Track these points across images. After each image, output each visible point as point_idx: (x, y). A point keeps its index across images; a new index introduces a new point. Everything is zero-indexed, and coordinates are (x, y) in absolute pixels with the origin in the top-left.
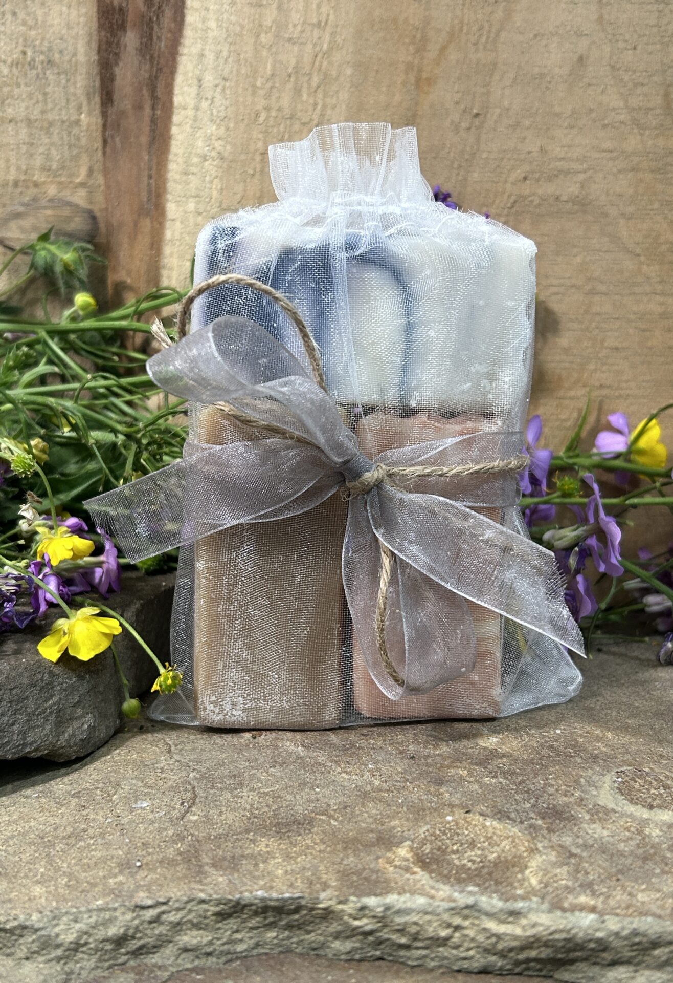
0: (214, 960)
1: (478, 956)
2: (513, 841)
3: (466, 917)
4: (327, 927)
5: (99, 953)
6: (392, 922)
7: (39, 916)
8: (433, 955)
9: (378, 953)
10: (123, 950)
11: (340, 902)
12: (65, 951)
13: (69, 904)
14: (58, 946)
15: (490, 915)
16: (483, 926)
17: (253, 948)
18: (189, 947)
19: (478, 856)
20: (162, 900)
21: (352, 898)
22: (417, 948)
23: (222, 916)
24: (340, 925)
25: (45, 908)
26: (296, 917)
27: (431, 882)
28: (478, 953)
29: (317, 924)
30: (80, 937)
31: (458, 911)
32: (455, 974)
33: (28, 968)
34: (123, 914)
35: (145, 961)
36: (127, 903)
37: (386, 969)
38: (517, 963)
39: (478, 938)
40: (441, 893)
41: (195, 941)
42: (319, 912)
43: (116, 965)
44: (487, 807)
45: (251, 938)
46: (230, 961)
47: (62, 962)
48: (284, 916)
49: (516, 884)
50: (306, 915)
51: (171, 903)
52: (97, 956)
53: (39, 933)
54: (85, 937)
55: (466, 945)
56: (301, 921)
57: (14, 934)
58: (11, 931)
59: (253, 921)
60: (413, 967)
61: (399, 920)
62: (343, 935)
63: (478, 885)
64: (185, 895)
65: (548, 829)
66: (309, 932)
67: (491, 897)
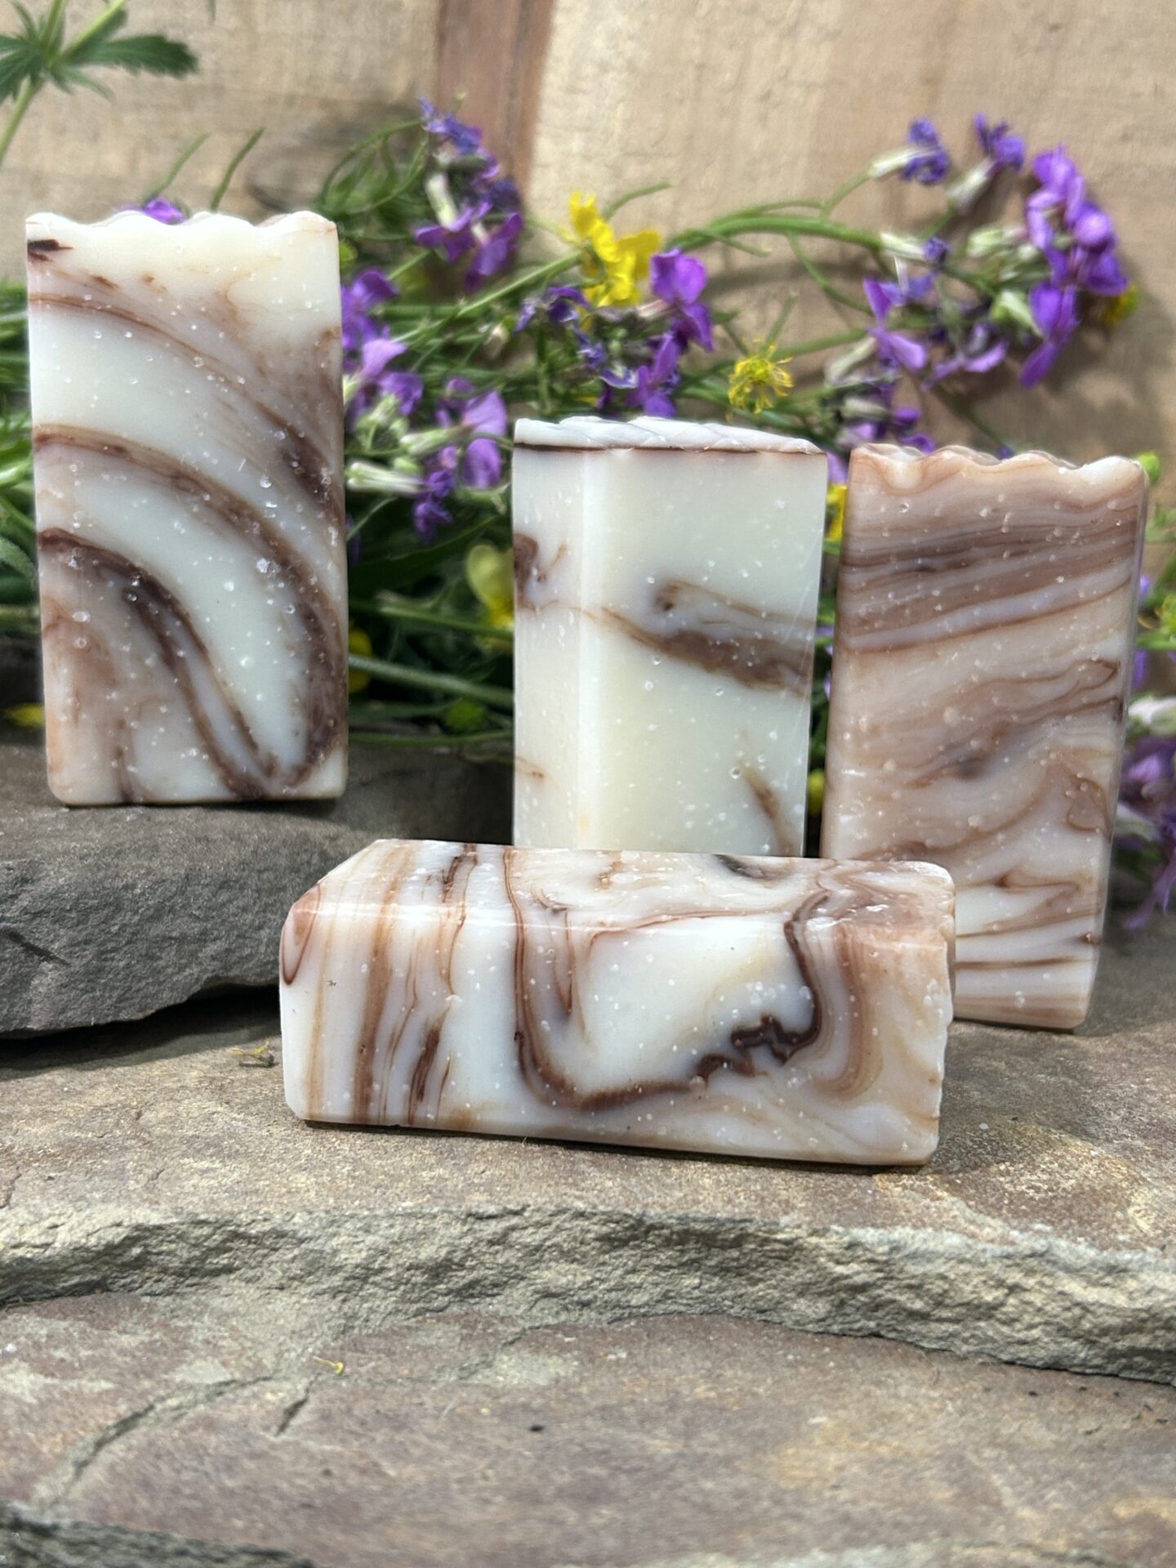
0: (593, 1315)
1: (1046, 1340)
2: (1100, 1165)
3: (1030, 1272)
4: (788, 1274)
5: (402, 1288)
6: (901, 1271)
7: (307, 1217)
8: (967, 1334)
9: (872, 1324)
10: (442, 1286)
11: (814, 1233)
12: (347, 1279)
13: (357, 1203)
14: (335, 1270)
15: (1071, 1271)
16: (1060, 1288)
17: (659, 1301)
18: (554, 1290)
19: (1044, 1182)
20: (511, 1207)
21: (834, 1227)
22: (940, 1320)
23: (611, 1242)
24: (811, 1271)
25: (317, 1206)
26: (735, 1253)
27: (968, 1212)
28: (1047, 1334)
29: (770, 1268)
30: (373, 1258)
31: (1018, 1261)
32: (1004, 1367)
33: (282, 1303)
34: (447, 1224)
35: (476, 1308)
36: (454, 1209)
37: (883, 1351)
38: (1113, 1355)
39: (1048, 1308)
40: (987, 1230)
41: (564, 1281)
42: (777, 1246)
43: (428, 1310)
44: (1046, 1116)
45: (657, 1284)
46: (619, 1319)
47: (340, 1297)
48: (714, 1251)
49: (1114, 1226)
50: (754, 1250)
51: (526, 1214)
52: (398, 1293)
53: (303, 1246)
54: (382, 1258)
55: (1027, 1318)
56: (743, 1262)
57: (261, 1245)
58: (257, 1240)
59: (662, 1256)
60: (929, 1351)
61: (912, 1268)
62: (814, 1289)
63: (1051, 1223)
64: (551, 1202)
65: (1154, 1153)
66: (754, 1282)
67: (1074, 1241)
